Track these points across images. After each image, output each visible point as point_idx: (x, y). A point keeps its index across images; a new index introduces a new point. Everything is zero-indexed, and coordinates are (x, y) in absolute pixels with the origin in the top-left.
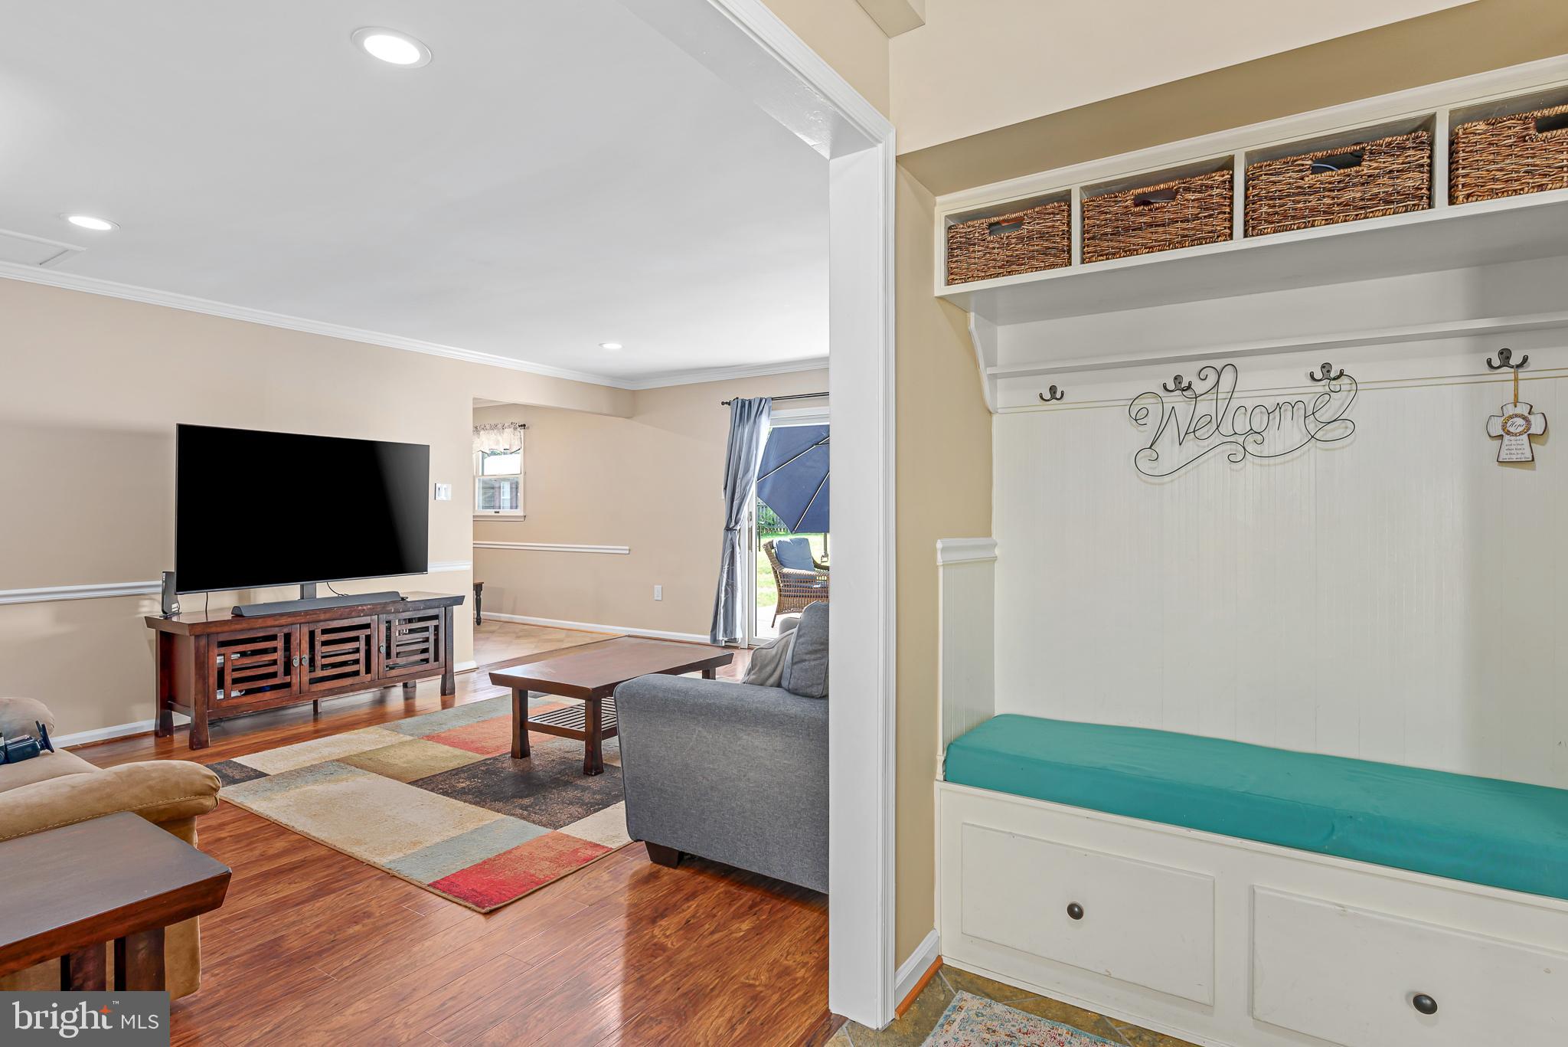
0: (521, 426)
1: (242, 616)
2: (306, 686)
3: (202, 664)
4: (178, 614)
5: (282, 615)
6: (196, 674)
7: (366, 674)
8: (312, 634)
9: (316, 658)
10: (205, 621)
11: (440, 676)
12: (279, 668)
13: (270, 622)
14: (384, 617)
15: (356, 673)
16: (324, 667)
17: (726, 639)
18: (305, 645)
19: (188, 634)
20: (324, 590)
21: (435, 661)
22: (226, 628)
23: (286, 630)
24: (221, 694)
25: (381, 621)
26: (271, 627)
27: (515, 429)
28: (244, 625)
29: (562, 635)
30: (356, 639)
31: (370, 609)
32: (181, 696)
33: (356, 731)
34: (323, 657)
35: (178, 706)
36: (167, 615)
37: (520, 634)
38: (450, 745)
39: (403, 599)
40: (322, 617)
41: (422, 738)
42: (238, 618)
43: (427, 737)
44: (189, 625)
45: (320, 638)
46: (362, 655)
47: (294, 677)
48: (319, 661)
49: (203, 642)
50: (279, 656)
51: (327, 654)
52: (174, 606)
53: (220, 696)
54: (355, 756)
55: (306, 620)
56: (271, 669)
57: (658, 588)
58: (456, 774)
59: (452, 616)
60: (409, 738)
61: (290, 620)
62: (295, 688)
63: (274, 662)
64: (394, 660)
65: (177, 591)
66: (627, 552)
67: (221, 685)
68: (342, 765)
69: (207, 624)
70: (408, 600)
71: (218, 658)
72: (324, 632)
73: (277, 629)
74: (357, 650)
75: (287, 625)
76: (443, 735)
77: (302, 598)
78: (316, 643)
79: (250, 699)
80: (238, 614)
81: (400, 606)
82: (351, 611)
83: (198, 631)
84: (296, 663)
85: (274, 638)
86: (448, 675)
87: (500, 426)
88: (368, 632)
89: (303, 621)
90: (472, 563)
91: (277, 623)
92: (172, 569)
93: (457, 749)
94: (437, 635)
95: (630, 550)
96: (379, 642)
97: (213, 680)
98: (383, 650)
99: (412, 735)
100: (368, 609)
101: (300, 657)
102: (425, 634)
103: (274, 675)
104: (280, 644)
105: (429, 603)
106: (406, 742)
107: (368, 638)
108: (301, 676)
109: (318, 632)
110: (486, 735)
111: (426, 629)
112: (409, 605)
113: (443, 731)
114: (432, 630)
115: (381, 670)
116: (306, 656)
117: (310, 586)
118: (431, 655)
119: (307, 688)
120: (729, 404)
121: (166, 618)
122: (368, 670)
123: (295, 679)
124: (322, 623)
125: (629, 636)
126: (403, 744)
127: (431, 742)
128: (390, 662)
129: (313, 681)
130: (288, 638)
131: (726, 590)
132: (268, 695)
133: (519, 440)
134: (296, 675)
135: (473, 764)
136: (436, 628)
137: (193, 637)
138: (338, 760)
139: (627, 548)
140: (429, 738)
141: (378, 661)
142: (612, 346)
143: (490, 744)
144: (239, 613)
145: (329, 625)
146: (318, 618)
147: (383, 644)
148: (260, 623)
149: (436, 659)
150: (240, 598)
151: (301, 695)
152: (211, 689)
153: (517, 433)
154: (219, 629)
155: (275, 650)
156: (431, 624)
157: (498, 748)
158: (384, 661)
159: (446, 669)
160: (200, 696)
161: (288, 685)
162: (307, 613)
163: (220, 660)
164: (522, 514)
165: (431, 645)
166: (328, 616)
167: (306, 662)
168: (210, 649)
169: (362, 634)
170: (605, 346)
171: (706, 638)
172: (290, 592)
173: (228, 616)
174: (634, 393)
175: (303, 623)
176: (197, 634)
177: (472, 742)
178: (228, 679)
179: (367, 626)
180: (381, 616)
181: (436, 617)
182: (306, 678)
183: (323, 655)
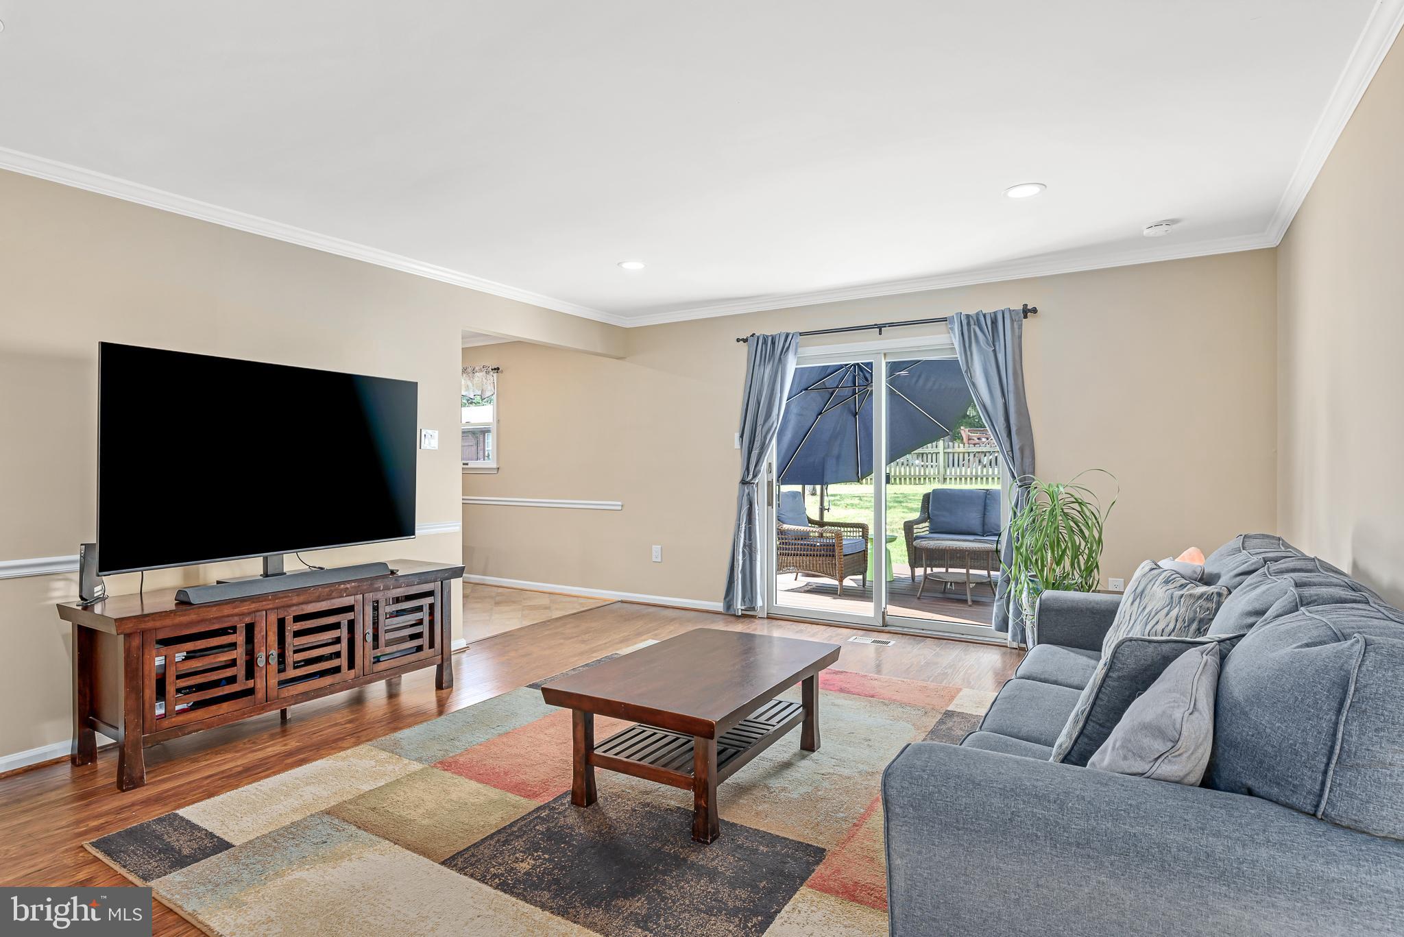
0: (495, 369)
1: (189, 604)
2: (273, 693)
3: (134, 670)
4: (102, 599)
5: (243, 600)
6: (126, 687)
7: (349, 669)
8: (281, 623)
9: (287, 654)
10: (139, 613)
11: (435, 667)
12: (240, 670)
13: (227, 610)
14: (370, 596)
15: (337, 670)
16: (296, 666)
17: (743, 608)
18: (273, 638)
19: (114, 632)
20: (293, 562)
21: (430, 648)
22: (168, 622)
23: (248, 620)
24: (161, 707)
25: (366, 602)
26: (228, 616)
27: (487, 373)
28: (193, 617)
29: (545, 601)
30: (337, 626)
31: (355, 587)
32: (107, 712)
33: (342, 754)
34: (295, 652)
35: (101, 725)
36: (87, 604)
37: (498, 599)
38: (479, 781)
39: (392, 572)
40: (295, 600)
41: (435, 766)
42: (184, 607)
43: (441, 763)
44: (116, 620)
45: (291, 627)
46: (343, 647)
47: (258, 680)
48: (291, 658)
49: (136, 642)
50: (239, 654)
51: (301, 647)
52: (97, 589)
53: (160, 711)
54: (350, 802)
55: (275, 606)
56: (228, 673)
57: (656, 549)
58: (506, 842)
59: (450, 591)
60: (417, 766)
61: (253, 606)
62: (260, 694)
63: (233, 663)
64: (383, 650)
65: (101, 570)
66: (620, 508)
67: (161, 693)
68: (336, 821)
69: (143, 617)
70: (399, 573)
71: (157, 659)
72: (297, 619)
73: (236, 618)
74: (338, 641)
75: (249, 614)
76: (462, 760)
77: (266, 575)
78: (287, 634)
79: (200, 714)
80: (183, 602)
81: (391, 582)
82: (332, 590)
83: (129, 627)
84: (261, 662)
85: (234, 629)
86: (445, 664)
87: (469, 370)
88: (350, 616)
89: (271, 606)
90: (461, 524)
91: (237, 611)
92: (93, 539)
93: (488, 787)
94: (432, 614)
95: (622, 506)
96: (364, 628)
97: (150, 691)
98: (369, 638)
99: (419, 760)
100: (351, 587)
101: (266, 654)
102: (418, 616)
103: (232, 680)
104: (240, 638)
105: (424, 577)
106: (415, 773)
107: (351, 624)
108: (267, 679)
109: (289, 619)
110: (520, 760)
111: (420, 609)
112: (401, 580)
113: (459, 752)
114: (426, 609)
115: (367, 663)
116: (274, 652)
117: (275, 557)
118: (425, 641)
119: (275, 694)
120: (745, 341)
121: (85, 608)
122: (351, 665)
123: (260, 683)
124: (294, 608)
125: (622, 602)
126: (411, 776)
127: (448, 774)
128: (378, 653)
129: (282, 683)
130: (250, 629)
131: (743, 552)
132: (225, 707)
133: (492, 385)
134: (261, 677)
135: (523, 818)
136: (432, 606)
137: (123, 636)
138: (328, 812)
139: (620, 503)
140: (447, 765)
141: (364, 651)
142: (633, 266)
143: (532, 776)
144: (185, 599)
145: (303, 610)
146: (290, 602)
147: (370, 630)
148: (214, 613)
149: (432, 645)
150: (186, 576)
151: (268, 702)
152: (147, 705)
153: (490, 377)
154: (158, 624)
155: (233, 646)
156: (426, 602)
157: (545, 785)
158: (371, 653)
159: (442, 658)
160: (132, 717)
161: (251, 692)
162: (275, 595)
163: (159, 661)
164: (495, 466)
165: (425, 629)
166: (302, 599)
167: (274, 661)
168: (146, 651)
169: (344, 619)
170: (625, 265)
171: (719, 606)
172: (251, 566)
173: (169, 603)
174: (627, 331)
175: (269, 609)
176: (128, 631)
177: (506, 774)
178: (170, 689)
179: (350, 609)
180: (366, 595)
181: (430, 594)
182: (273, 682)
183: (295, 648)
